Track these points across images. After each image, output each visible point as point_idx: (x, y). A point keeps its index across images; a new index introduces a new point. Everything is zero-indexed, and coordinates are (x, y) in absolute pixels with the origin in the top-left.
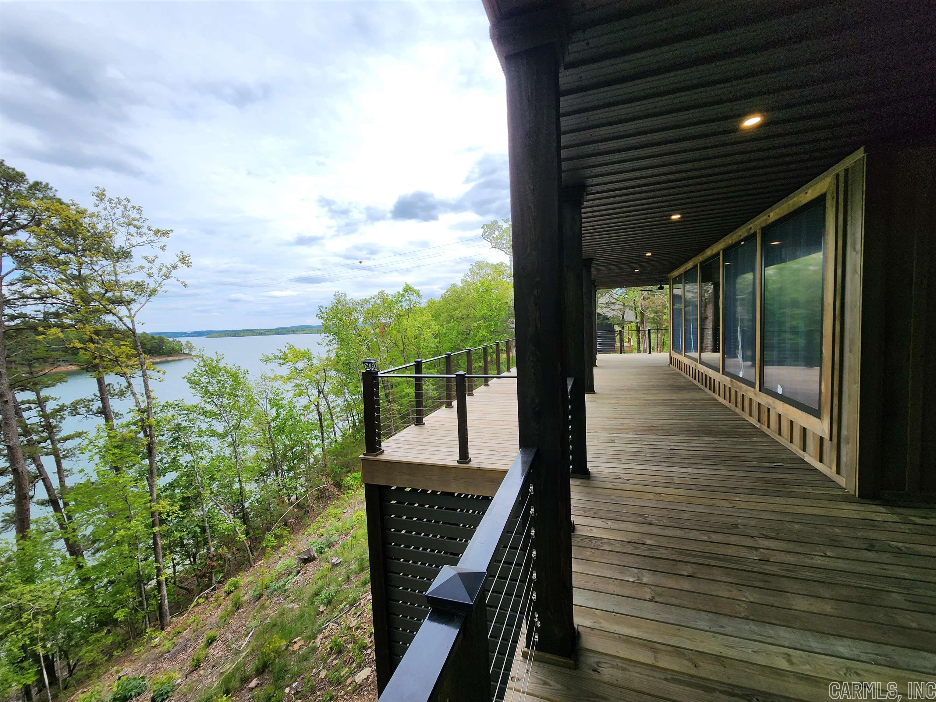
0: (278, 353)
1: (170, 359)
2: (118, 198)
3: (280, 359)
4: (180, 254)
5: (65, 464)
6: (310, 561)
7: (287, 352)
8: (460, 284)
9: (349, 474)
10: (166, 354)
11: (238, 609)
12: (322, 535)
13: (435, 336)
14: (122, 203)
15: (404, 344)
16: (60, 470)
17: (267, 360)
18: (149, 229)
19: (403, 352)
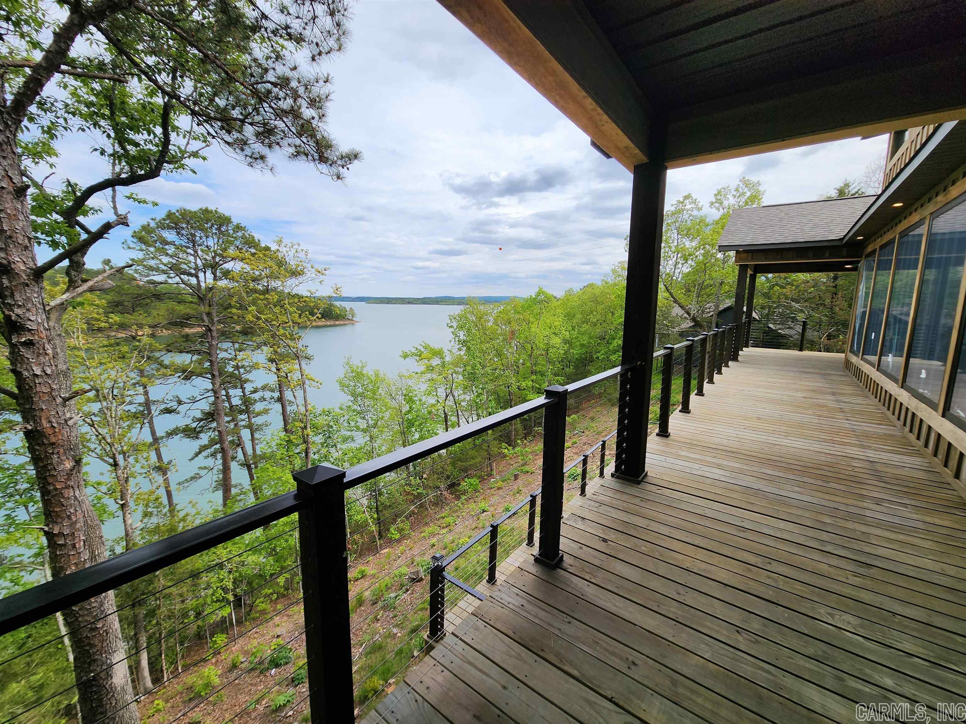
0: (414, 350)
1: (337, 323)
2: (292, 243)
3: (416, 355)
4: (334, 286)
5: (257, 436)
6: (418, 581)
7: (423, 350)
8: (599, 283)
9: (466, 480)
10: (334, 318)
11: (360, 605)
12: (434, 546)
13: (566, 342)
14: (294, 247)
15: (532, 348)
16: (253, 439)
17: (405, 356)
18: (312, 267)
19: (530, 356)
